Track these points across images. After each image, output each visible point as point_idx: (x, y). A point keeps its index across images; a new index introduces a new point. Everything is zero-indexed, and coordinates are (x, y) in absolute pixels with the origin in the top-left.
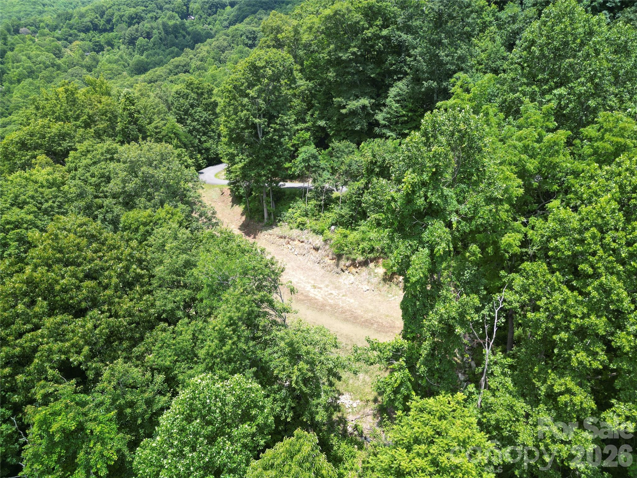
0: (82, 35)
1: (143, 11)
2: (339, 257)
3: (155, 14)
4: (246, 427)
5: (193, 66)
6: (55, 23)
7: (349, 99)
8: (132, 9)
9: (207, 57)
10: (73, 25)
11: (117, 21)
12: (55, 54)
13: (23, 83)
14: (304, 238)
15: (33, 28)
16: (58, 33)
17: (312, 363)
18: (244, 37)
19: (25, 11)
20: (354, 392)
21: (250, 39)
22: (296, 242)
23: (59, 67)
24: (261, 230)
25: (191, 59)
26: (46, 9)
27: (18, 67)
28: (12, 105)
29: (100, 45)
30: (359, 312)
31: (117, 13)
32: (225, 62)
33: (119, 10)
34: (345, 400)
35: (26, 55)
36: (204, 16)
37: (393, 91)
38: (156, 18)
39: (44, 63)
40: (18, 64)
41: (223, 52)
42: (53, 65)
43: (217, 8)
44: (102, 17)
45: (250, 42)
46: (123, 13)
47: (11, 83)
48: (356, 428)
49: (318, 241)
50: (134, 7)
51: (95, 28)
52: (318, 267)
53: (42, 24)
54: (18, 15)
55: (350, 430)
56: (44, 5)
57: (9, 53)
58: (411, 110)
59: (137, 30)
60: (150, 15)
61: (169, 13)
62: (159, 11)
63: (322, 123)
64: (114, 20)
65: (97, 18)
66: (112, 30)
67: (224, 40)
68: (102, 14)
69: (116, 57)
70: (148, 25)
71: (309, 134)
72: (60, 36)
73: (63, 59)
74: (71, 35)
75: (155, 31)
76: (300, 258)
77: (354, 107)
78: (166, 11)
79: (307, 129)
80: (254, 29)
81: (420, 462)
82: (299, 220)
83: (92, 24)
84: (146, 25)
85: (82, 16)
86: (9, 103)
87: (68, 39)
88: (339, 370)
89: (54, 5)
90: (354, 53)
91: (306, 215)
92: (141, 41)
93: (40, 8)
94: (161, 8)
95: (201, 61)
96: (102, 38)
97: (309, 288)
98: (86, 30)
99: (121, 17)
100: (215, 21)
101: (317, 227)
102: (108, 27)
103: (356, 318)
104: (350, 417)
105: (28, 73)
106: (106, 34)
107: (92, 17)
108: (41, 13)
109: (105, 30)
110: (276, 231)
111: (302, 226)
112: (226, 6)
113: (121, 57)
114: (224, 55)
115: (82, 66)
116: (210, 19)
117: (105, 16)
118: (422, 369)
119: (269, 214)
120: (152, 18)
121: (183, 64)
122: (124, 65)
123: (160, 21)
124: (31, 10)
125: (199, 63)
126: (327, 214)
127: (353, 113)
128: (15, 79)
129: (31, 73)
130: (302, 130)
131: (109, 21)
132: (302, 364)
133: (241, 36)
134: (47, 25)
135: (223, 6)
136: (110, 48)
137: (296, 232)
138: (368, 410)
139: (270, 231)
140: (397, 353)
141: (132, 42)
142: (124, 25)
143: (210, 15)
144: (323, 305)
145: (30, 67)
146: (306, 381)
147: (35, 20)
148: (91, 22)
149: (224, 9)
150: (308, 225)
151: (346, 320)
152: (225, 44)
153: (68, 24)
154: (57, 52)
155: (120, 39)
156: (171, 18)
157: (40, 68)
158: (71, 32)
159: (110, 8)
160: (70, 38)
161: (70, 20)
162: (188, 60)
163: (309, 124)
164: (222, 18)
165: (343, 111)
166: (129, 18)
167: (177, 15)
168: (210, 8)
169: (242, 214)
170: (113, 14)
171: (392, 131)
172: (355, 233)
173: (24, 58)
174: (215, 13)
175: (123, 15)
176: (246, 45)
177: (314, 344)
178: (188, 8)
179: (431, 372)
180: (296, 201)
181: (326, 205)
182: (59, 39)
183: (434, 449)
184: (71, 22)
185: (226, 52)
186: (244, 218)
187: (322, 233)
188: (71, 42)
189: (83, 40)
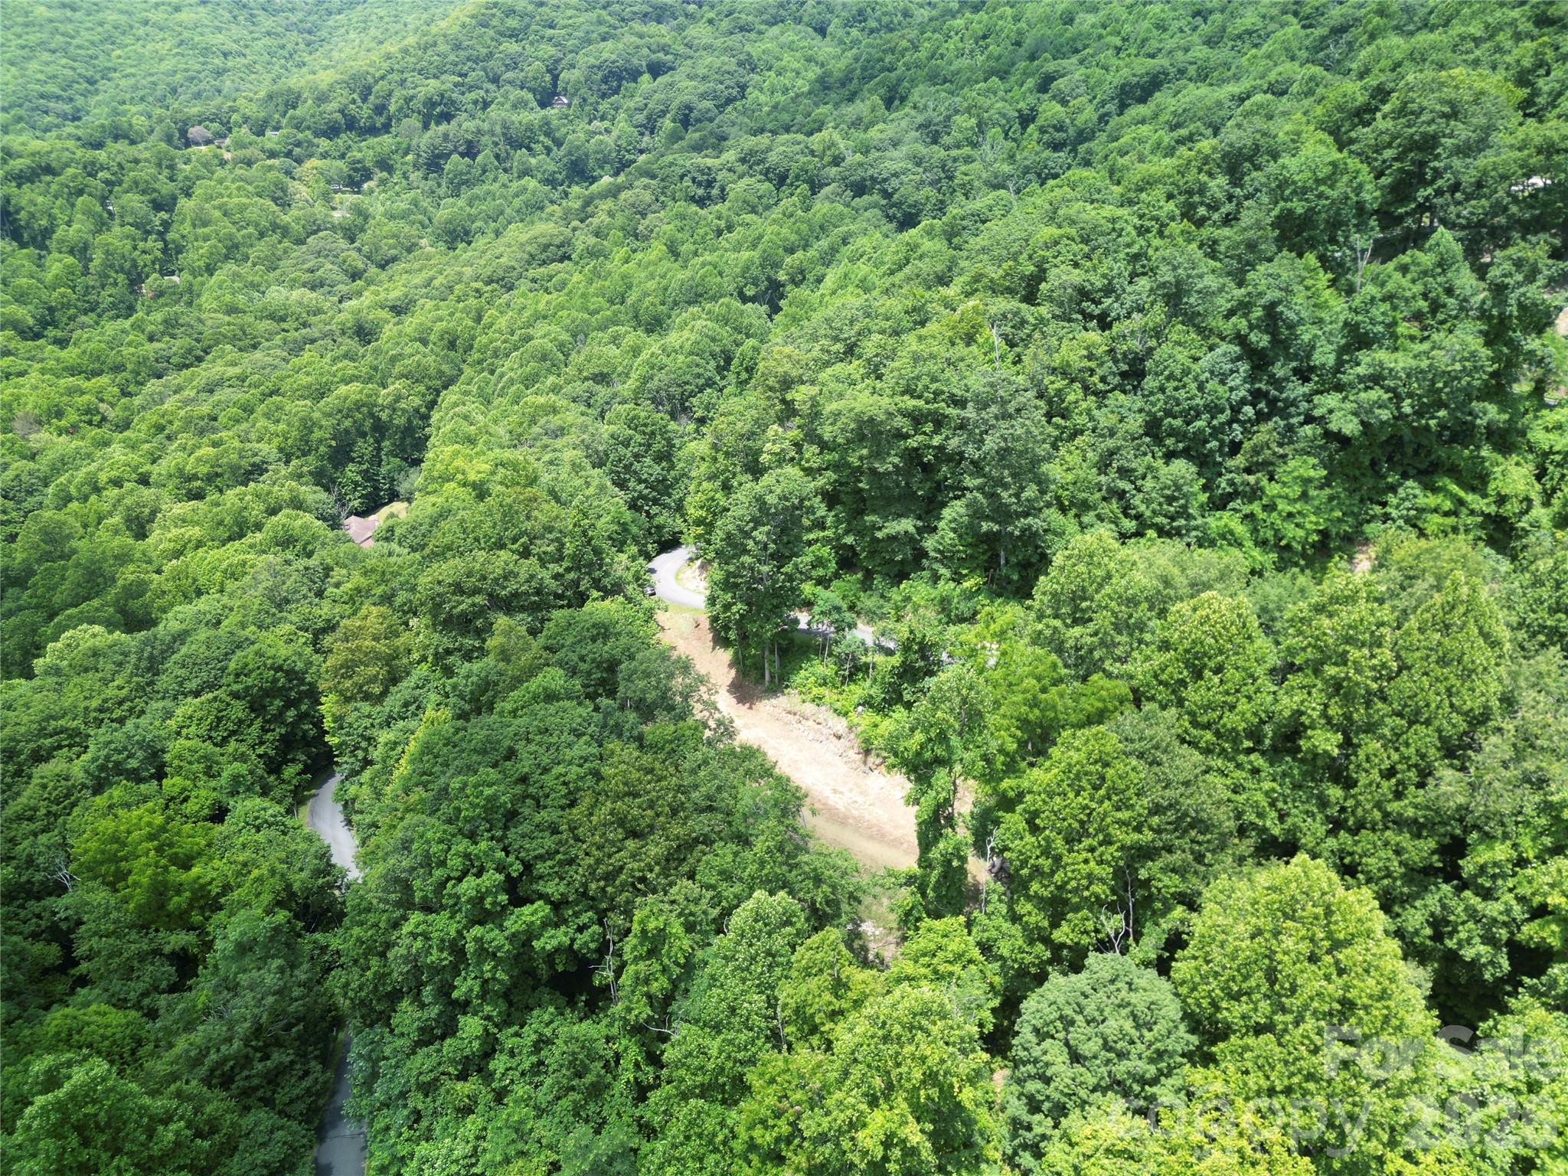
0: (324, 143)
1: (456, 85)
2: (867, 752)
3: (482, 93)
4: (788, 929)
5: (580, 246)
6: (262, 114)
7: (886, 519)
8: (432, 81)
9: (609, 227)
10: (304, 120)
11: (400, 110)
12: (275, 200)
13: (219, 276)
14: (821, 718)
15: (215, 126)
16: (272, 139)
17: (834, 887)
18: (687, 182)
19: (186, 70)
20: (878, 920)
21: (700, 184)
22: (810, 723)
23: (285, 231)
24: (760, 698)
25: (574, 229)
26: (230, 64)
27: (206, 239)
28: (208, 332)
29: (365, 169)
30: (888, 828)
31: (399, 94)
32: (646, 238)
33: (403, 82)
34: (867, 927)
35: (219, 208)
36: (592, 100)
37: (947, 513)
38: (486, 105)
39: (257, 225)
40: (206, 230)
41: (644, 215)
42: (275, 227)
43: (620, 79)
44: (365, 100)
45: (701, 192)
46: (411, 92)
47: (194, 273)
48: (877, 956)
49: (840, 725)
50: (436, 77)
51: (351, 124)
52: (839, 762)
53: (235, 117)
54: (169, 79)
55: (871, 957)
56: (225, 55)
57: (183, 203)
58: (969, 545)
59: (446, 137)
60: (473, 96)
61: (516, 94)
62: (492, 87)
63: (849, 540)
64: (392, 108)
65: (354, 102)
66: (386, 128)
67: (646, 187)
68: (366, 93)
69: (404, 206)
70: (470, 125)
71: (827, 549)
72: (277, 148)
73: (294, 212)
74: (298, 144)
75: (485, 139)
76: (817, 745)
77: (893, 532)
78: (508, 87)
79: (827, 541)
80: (709, 162)
81: (923, 971)
82: (815, 691)
83: (345, 116)
84: (464, 126)
85: (322, 98)
86: (200, 327)
87: (295, 154)
88: (859, 894)
89: (247, 51)
90: (895, 466)
91: (825, 684)
92: (456, 164)
93: (218, 61)
94: (495, 80)
95: (597, 235)
96: (366, 150)
97: (827, 792)
98: (331, 131)
99: (408, 100)
100: (617, 109)
101: (838, 705)
102: (380, 121)
103: (883, 836)
104: (871, 945)
105: (228, 248)
106: (372, 141)
107: (344, 101)
108: (219, 73)
109: (372, 131)
110: (782, 701)
111: (818, 700)
112: (641, 74)
113: (415, 203)
114: (646, 222)
115: (333, 229)
116: (604, 106)
117: (372, 98)
118: (931, 894)
119: (772, 677)
120: (476, 102)
121: (557, 241)
122: (421, 223)
123: (493, 112)
124: (198, 67)
125: (592, 240)
126: (852, 687)
127: (892, 538)
128: (201, 263)
129: (232, 251)
130: (817, 541)
131: (380, 109)
132: (825, 887)
133: (682, 177)
134: (246, 120)
135: (634, 75)
136: (385, 174)
137: (809, 708)
138: (891, 938)
139: (774, 701)
140: (910, 880)
141: (434, 163)
142: (414, 122)
143: (604, 96)
144: (846, 817)
145: (230, 237)
146: (828, 903)
147: (219, 108)
148: (342, 111)
149: (635, 81)
150: (827, 699)
151: (871, 837)
152: (648, 197)
153: (293, 118)
154: (279, 194)
155: (406, 153)
156: (519, 105)
157: (250, 236)
158: (300, 136)
159: (382, 78)
160: (297, 151)
161: (294, 108)
162: (568, 232)
163: (829, 533)
164: (632, 104)
165: (879, 535)
166: (425, 104)
167: (530, 96)
168: (605, 80)
169: (731, 666)
170: (390, 94)
171: (946, 566)
172: (887, 722)
173: (217, 214)
174: (616, 91)
175: (412, 98)
176: (693, 199)
177: (835, 868)
178: (555, 78)
179: (939, 898)
180: (809, 660)
181: (851, 675)
182: (272, 155)
183: (935, 961)
184: (298, 112)
185: (650, 216)
186: (733, 672)
187: (846, 714)
188: (299, 161)
189: (325, 156)
